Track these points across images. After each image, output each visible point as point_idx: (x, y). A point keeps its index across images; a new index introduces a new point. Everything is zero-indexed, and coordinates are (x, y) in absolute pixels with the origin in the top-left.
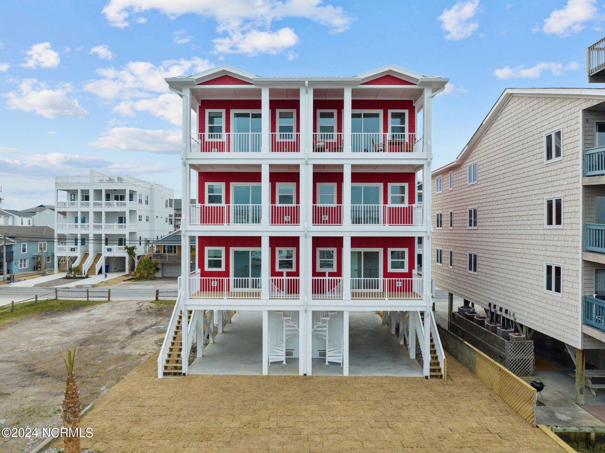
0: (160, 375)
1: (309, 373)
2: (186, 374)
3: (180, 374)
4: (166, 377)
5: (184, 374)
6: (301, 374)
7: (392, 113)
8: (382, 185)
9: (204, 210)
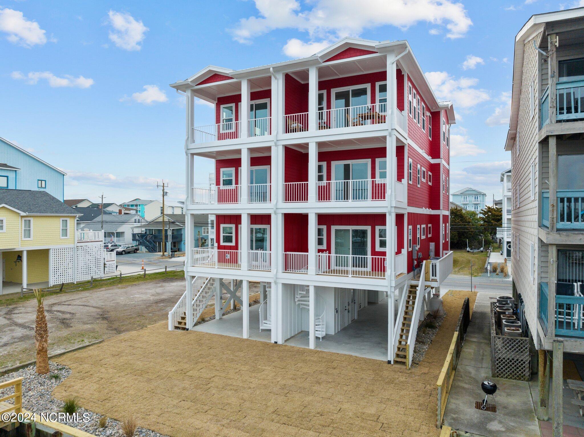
0: (170, 328)
1: (280, 342)
2: (189, 330)
3: (184, 329)
4: (176, 330)
5: (188, 329)
6: (273, 341)
7: (380, 86)
8: (369, 161)
9: (220, 192)
